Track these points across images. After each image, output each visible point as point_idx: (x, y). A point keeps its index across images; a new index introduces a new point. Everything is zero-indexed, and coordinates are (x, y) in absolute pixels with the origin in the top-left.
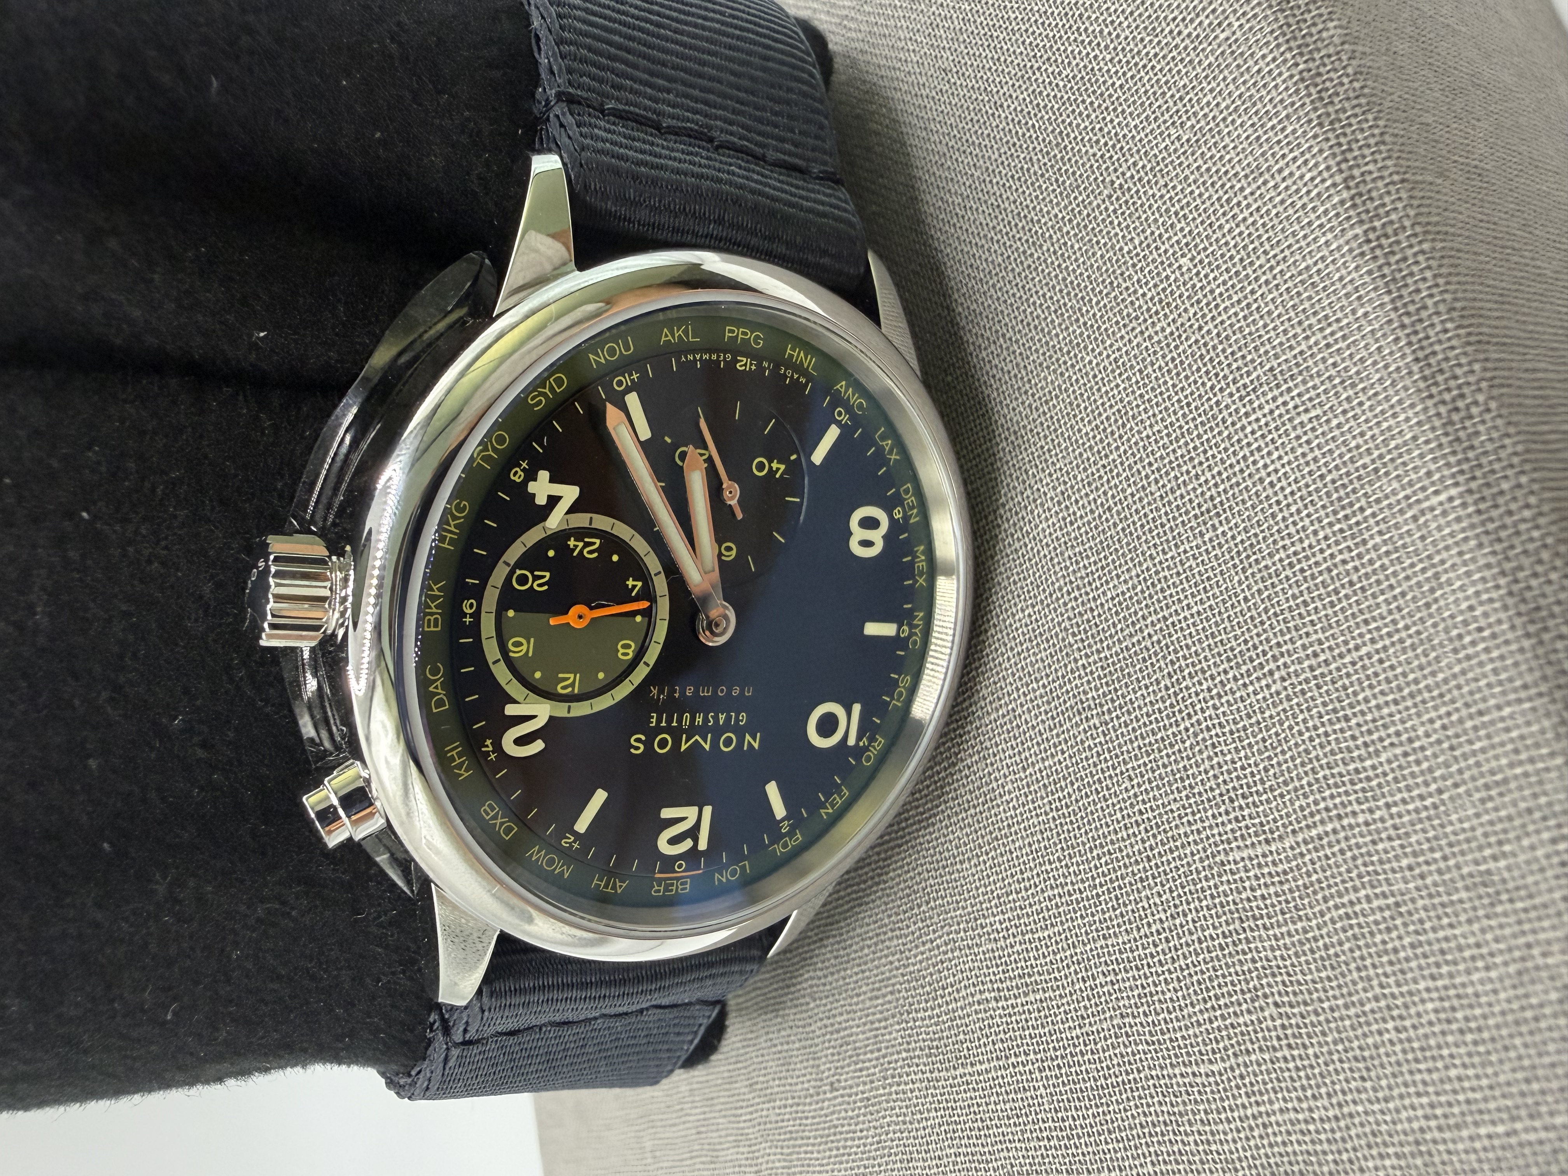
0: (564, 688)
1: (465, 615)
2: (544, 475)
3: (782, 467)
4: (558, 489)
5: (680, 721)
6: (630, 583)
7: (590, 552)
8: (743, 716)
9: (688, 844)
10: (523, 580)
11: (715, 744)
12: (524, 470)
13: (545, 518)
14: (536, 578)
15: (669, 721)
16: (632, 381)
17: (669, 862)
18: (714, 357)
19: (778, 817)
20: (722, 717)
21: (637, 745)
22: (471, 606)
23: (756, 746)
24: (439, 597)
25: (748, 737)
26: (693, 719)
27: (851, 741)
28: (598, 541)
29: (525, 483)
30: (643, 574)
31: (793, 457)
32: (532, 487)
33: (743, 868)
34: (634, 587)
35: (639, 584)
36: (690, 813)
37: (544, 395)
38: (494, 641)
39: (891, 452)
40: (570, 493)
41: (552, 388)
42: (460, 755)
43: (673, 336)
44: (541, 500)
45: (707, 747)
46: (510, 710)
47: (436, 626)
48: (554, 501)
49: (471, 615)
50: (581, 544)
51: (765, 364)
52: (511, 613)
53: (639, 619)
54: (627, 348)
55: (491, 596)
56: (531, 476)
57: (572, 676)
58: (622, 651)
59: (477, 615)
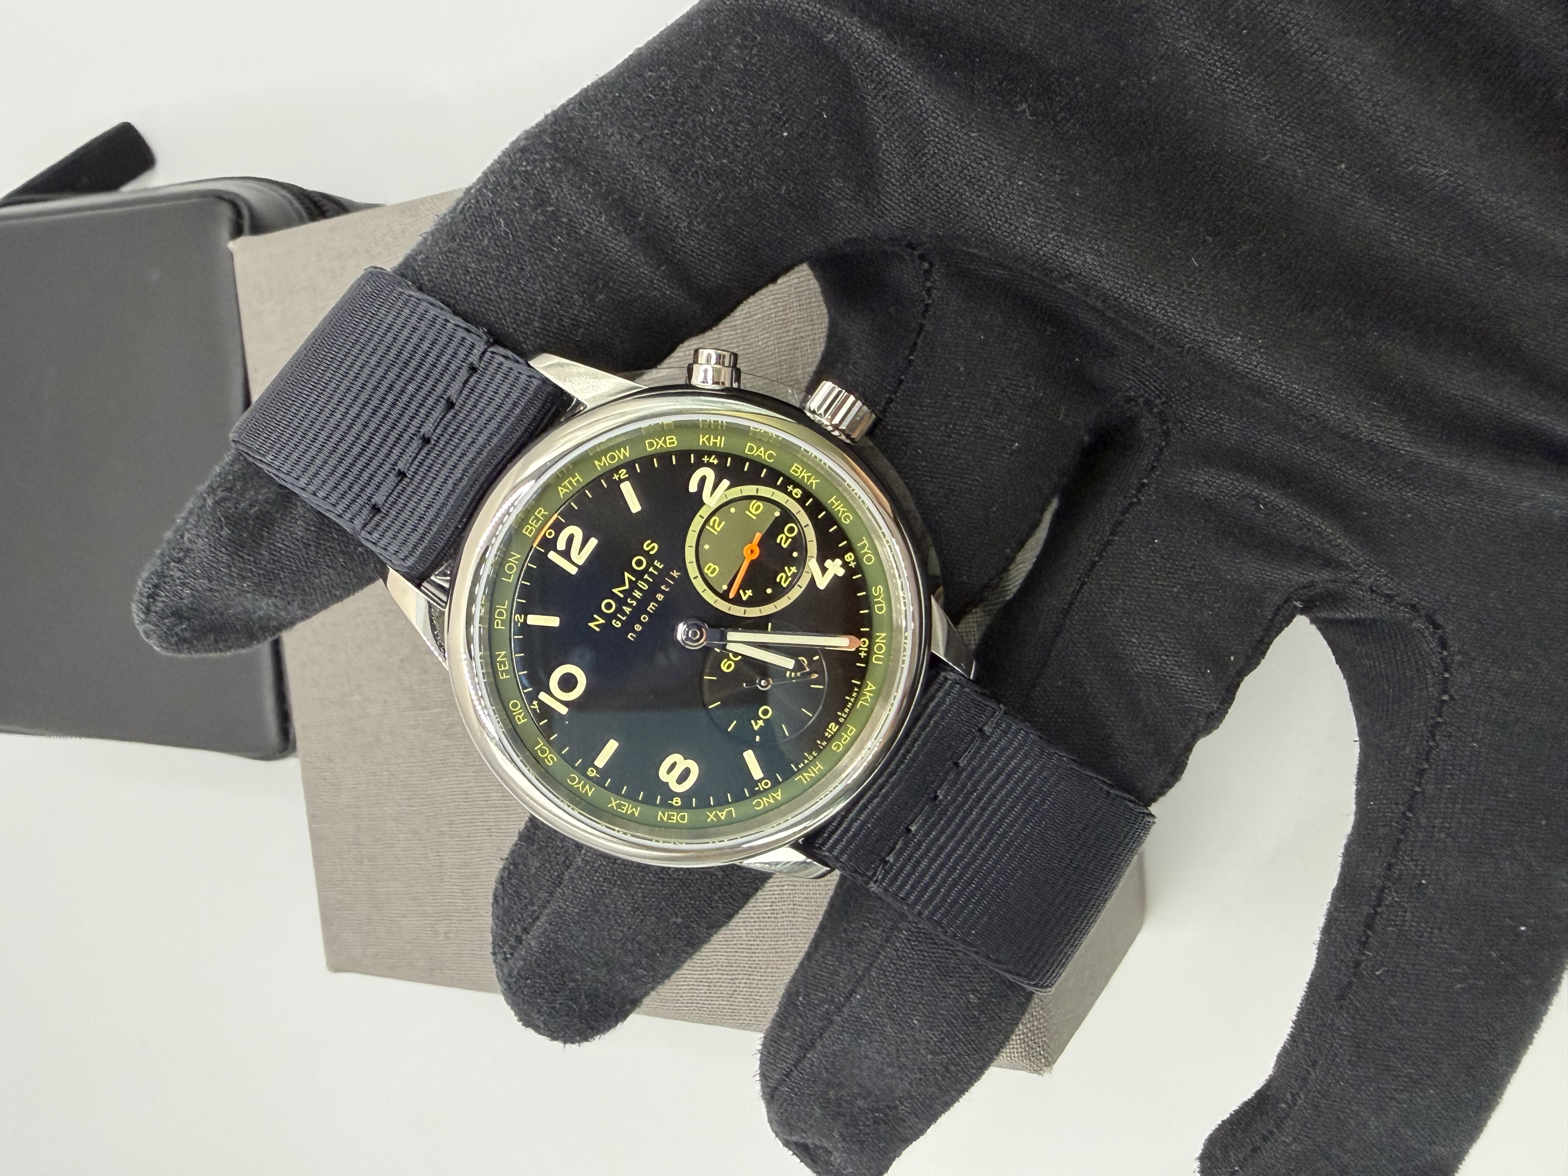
0: (715, 521)
1: (794, 488)
2: (841, 572)
3: (756, 728)
4: (829, 576)
5: (646, 581)
6: (749, 593)
7: (782, 577)
8: (618, 625)
9: (561, 545)
10: (791, 530)
11: (614, 597)
12: (849, 563)
13: (818, 560)
14: (787, 538)
15: (651, 575)
16: (861, 651)
17: (558, 527)
18: (847, 710)
19: (530, 617)
20: (627, 610)
21: (651, 547)
22: (796, 494)
23: (591, 625)
24: (808, 480)
25: (602, 621)
26: (640, 590)
27: (543, 696)
28: (785, 585)
29: (842, 559)
30: (750, 603)
31: (758, 739)
32: (838, 562)
33: (509, 576)
34: (745, 594)
35: (744, 598)
36: (580, 558)
37: (878, 597)
38: (769, 496)
39: (716, 816)
40: (822, 583)
41: (879, 602)
42: (715, 443)
43: (868, 691)
44: (828, 563)
45: (615, 591)
46: (726, 483)
47: (794, 471)
48: (824, 570)
49: (791, 491)
50: (789, 574)
51: (824, 743)
52: (777, 514)
53: (725, 587)
54: (877, 659)
55: (794, 508)
56: (845, 565)
57: (718, 530)
58: (713, 567)
59: (790, 494)
